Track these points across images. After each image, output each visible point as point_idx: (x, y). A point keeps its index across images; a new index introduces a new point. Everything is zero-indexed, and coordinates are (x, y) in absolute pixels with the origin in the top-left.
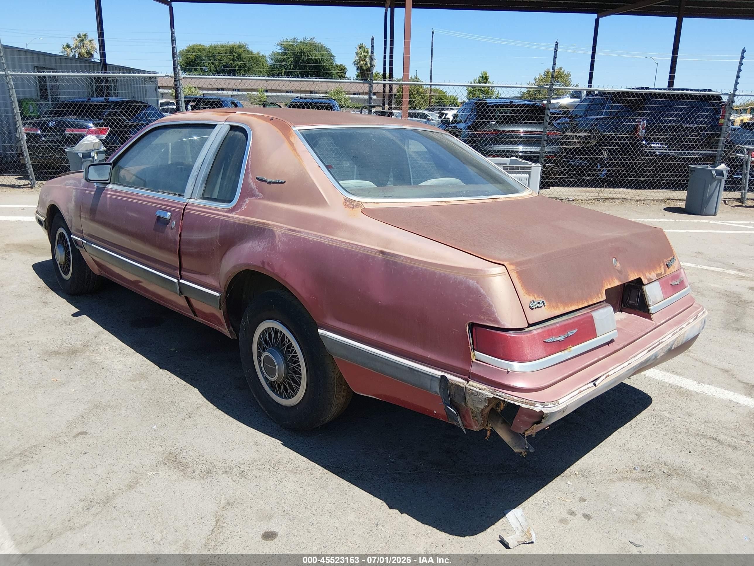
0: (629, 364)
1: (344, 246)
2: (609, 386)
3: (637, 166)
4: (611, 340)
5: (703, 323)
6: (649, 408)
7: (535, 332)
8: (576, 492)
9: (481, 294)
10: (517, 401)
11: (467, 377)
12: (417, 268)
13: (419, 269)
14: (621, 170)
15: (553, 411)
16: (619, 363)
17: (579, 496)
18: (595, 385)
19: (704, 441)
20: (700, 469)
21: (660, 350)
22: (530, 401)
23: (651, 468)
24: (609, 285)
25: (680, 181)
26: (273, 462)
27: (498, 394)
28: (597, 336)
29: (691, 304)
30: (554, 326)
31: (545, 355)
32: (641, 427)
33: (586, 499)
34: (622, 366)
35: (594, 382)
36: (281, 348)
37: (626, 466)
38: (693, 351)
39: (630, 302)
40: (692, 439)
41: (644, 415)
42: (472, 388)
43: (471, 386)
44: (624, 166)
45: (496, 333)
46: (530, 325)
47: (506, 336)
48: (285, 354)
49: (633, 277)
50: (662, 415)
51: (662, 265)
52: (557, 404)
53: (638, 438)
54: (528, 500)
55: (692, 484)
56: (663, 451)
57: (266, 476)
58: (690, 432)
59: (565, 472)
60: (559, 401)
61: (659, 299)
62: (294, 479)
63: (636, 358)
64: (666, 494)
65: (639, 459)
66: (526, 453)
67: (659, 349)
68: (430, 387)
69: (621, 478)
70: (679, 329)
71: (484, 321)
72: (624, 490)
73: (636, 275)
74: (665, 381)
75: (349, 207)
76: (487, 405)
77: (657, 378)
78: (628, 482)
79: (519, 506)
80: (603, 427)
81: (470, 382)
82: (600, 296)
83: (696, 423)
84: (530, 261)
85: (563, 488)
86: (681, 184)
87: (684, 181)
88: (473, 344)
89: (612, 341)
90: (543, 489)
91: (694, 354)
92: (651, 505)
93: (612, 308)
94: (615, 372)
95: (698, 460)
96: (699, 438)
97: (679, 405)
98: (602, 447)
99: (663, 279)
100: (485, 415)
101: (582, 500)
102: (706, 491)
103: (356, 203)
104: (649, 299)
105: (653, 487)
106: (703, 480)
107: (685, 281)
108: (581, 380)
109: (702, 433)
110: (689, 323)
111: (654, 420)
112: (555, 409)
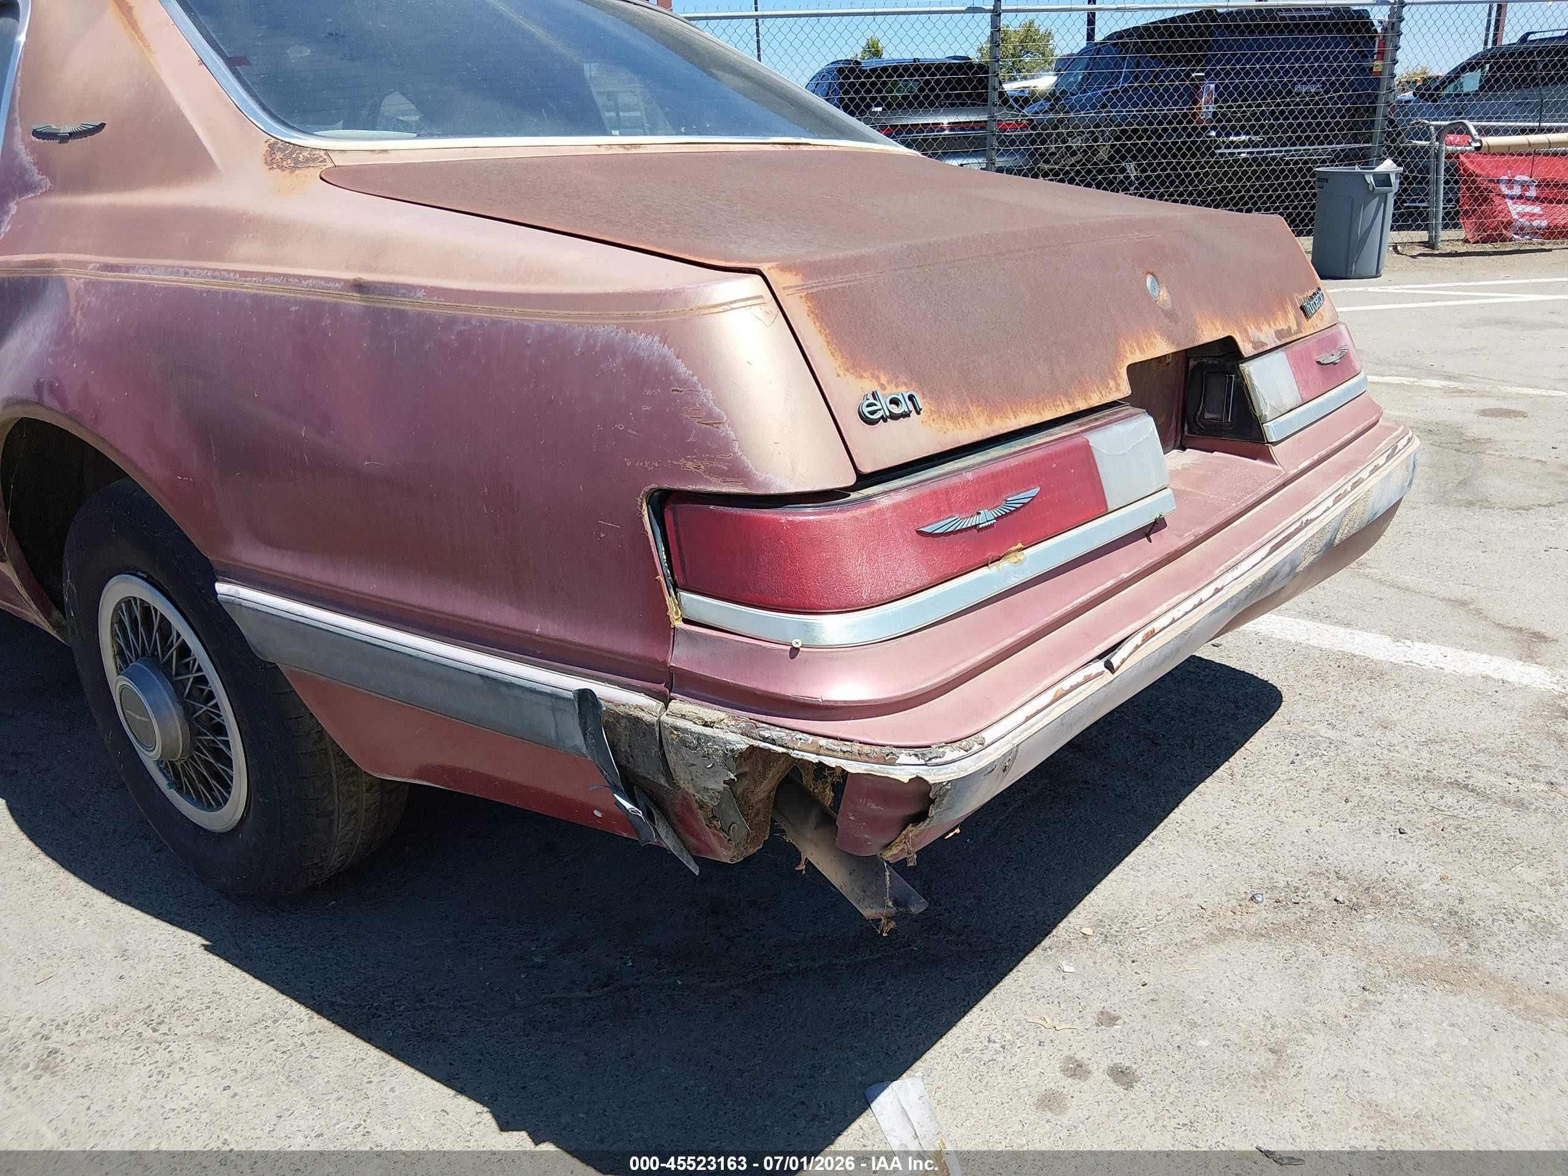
0: (1217, 591)
1: (250, 287)
2: (1157, 666)
3: (1201, 181)
4: (1156, 519)
5: (1411, 469)
6: (1274, 718)
7: (885, 502)
8: (1086, 994)
9: (677, 380)
10: (830, 752)
11: (661, 687)
12: (467, 320)
13: (474, 322)
14: (1166, 192)
15: (964, 774)
16: (1184, 590)
17: (1097, 1006)
18: (1109, 666)
19: (1436, 796)
20: (1435, 879)
21: (1305, 543)
22: (877, 749)
23: (1300, 893)
24: (1137, 352)
25: (1295, 208)
26: (160, 1009)
27: (766, 734)
28: (1110, 507)
29: (1373, 419)
30: (956, 480)
31: (926, 580)
32: (1258, 774)
33: (1117, 1014)
34: (1195, 600)
35: (1105, 659)
36: (163, 657)
37: (1227, 894)
38: (1372, 564)
39: (1207, 416)
40: (1402, 793)
41: (1265, 739)
42: (681, 723)
43: (674, 715)
44: (1172, 182)
45: (741, 517)
46: (865, 480)
47: (777, 523)
48: (177, 674)
49: (1209, 333)
50: (1312, 733)
51: (1290, 308)
52: (976, 747)
53: (1254, 806)
54: (943, 1041)
55: (1419, 930)
56: (1328, 837)
57: (121, 1061)
58: (1394, 773)
59: (1054, 932)
60: (984, 734)
61: (1290, 400)
62: (211, 1060)
63: (1236, 573)
64: (1350, 969)
65: (1263, 868)
66: (892, 925)
67: (1304, 539)
68: (557, 734)
69: (1216, 932)
70: (1350, 484)
71: (698, 478)
72: (1229, 973)
73: (1218, 325)
74: (1310, 642)
75: (282, 168)
76: (732, 776)
77: (1289, 638)
78: (1238, 942)
79: (914, 1067)
80: (1156, 784)
81: (673, 705)
82: (1112, 383)
83: (1407, 747)
84: (857, 263)
85: (1047, 987)
86: (1299, 214)
87: (1304, 208)
88: (670, 567)
89: (1158, 525)
90: (989, 997)
91: (1373, 571)
92: (1313, 1011)
93: (1151, 419)
94: (1174, 621)
95: (1428, 854)
96: (1421, 787)
97: (1354, 702)
98: (1156, 842)
99: (1296, 347)
100: (760, 805)
101: (1107, 1019)
102: (1464, 945)
103: (306, 154)
104: (1261, 399)
105: (1312, 952)
106: (1452, 913)
107: (1352, 355)
108: (1062, 655)
109: (1424, 773)
110: (1377, 468)
111: (1293, 750)
112: (970, 766)
